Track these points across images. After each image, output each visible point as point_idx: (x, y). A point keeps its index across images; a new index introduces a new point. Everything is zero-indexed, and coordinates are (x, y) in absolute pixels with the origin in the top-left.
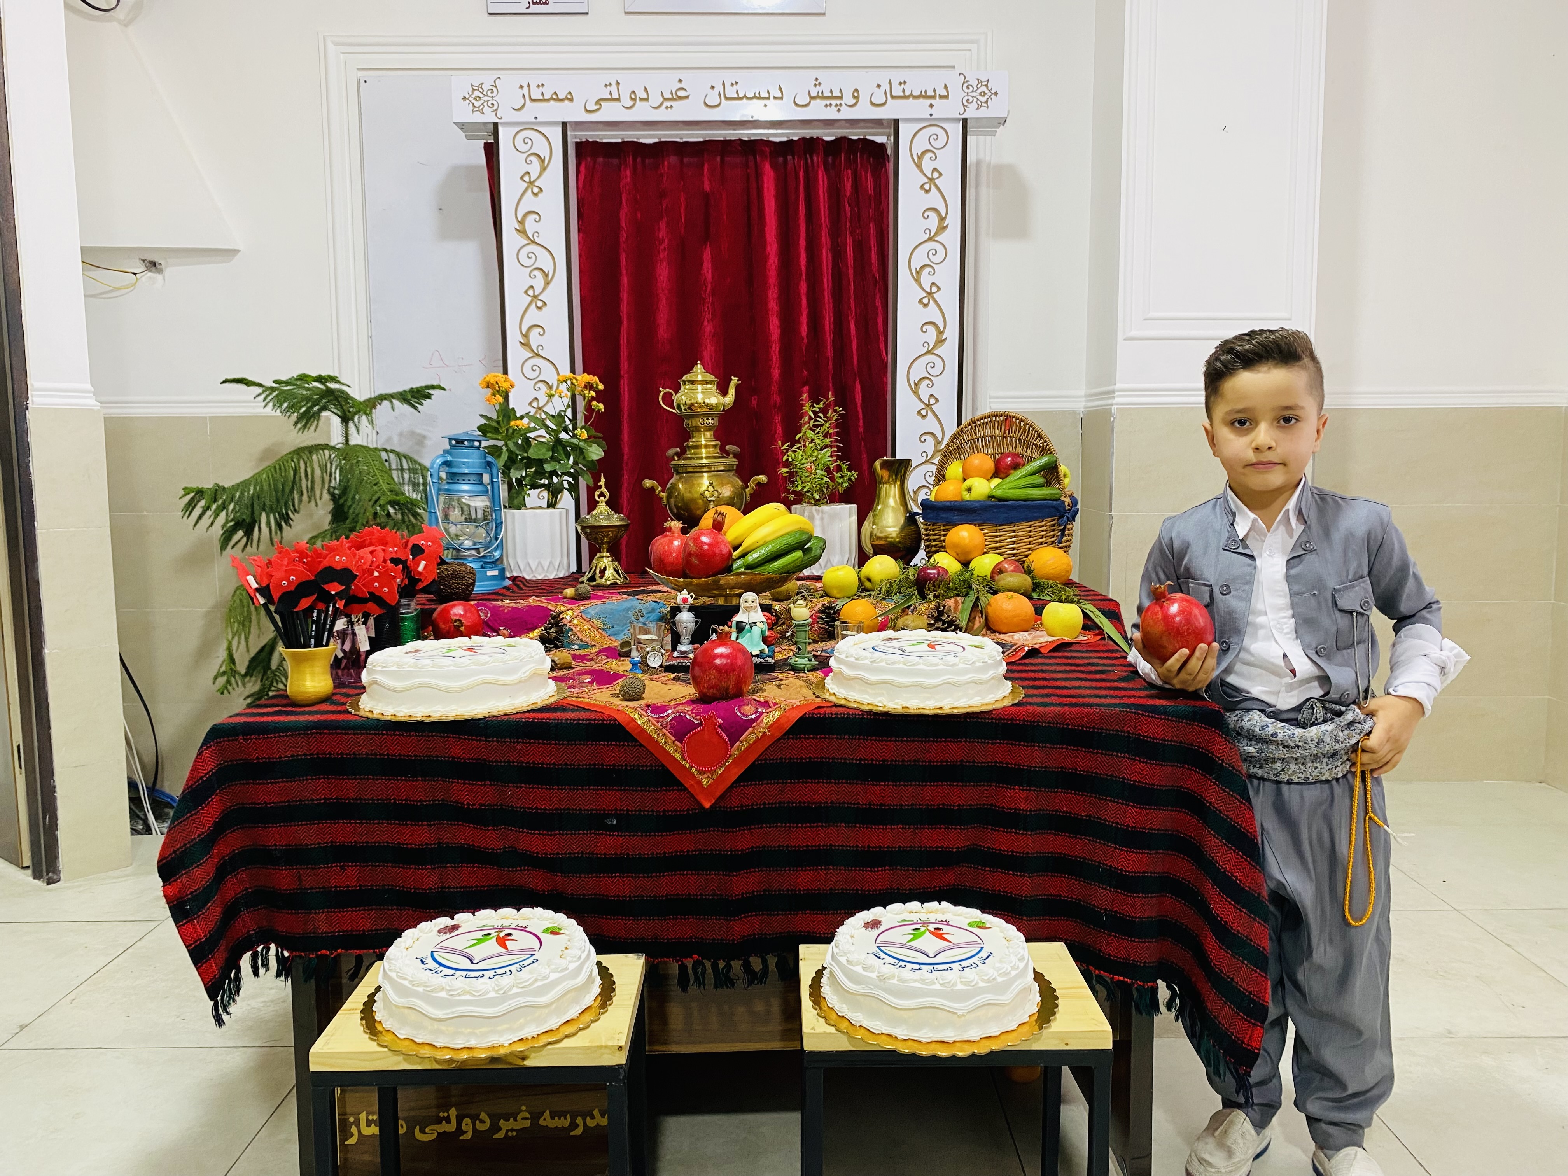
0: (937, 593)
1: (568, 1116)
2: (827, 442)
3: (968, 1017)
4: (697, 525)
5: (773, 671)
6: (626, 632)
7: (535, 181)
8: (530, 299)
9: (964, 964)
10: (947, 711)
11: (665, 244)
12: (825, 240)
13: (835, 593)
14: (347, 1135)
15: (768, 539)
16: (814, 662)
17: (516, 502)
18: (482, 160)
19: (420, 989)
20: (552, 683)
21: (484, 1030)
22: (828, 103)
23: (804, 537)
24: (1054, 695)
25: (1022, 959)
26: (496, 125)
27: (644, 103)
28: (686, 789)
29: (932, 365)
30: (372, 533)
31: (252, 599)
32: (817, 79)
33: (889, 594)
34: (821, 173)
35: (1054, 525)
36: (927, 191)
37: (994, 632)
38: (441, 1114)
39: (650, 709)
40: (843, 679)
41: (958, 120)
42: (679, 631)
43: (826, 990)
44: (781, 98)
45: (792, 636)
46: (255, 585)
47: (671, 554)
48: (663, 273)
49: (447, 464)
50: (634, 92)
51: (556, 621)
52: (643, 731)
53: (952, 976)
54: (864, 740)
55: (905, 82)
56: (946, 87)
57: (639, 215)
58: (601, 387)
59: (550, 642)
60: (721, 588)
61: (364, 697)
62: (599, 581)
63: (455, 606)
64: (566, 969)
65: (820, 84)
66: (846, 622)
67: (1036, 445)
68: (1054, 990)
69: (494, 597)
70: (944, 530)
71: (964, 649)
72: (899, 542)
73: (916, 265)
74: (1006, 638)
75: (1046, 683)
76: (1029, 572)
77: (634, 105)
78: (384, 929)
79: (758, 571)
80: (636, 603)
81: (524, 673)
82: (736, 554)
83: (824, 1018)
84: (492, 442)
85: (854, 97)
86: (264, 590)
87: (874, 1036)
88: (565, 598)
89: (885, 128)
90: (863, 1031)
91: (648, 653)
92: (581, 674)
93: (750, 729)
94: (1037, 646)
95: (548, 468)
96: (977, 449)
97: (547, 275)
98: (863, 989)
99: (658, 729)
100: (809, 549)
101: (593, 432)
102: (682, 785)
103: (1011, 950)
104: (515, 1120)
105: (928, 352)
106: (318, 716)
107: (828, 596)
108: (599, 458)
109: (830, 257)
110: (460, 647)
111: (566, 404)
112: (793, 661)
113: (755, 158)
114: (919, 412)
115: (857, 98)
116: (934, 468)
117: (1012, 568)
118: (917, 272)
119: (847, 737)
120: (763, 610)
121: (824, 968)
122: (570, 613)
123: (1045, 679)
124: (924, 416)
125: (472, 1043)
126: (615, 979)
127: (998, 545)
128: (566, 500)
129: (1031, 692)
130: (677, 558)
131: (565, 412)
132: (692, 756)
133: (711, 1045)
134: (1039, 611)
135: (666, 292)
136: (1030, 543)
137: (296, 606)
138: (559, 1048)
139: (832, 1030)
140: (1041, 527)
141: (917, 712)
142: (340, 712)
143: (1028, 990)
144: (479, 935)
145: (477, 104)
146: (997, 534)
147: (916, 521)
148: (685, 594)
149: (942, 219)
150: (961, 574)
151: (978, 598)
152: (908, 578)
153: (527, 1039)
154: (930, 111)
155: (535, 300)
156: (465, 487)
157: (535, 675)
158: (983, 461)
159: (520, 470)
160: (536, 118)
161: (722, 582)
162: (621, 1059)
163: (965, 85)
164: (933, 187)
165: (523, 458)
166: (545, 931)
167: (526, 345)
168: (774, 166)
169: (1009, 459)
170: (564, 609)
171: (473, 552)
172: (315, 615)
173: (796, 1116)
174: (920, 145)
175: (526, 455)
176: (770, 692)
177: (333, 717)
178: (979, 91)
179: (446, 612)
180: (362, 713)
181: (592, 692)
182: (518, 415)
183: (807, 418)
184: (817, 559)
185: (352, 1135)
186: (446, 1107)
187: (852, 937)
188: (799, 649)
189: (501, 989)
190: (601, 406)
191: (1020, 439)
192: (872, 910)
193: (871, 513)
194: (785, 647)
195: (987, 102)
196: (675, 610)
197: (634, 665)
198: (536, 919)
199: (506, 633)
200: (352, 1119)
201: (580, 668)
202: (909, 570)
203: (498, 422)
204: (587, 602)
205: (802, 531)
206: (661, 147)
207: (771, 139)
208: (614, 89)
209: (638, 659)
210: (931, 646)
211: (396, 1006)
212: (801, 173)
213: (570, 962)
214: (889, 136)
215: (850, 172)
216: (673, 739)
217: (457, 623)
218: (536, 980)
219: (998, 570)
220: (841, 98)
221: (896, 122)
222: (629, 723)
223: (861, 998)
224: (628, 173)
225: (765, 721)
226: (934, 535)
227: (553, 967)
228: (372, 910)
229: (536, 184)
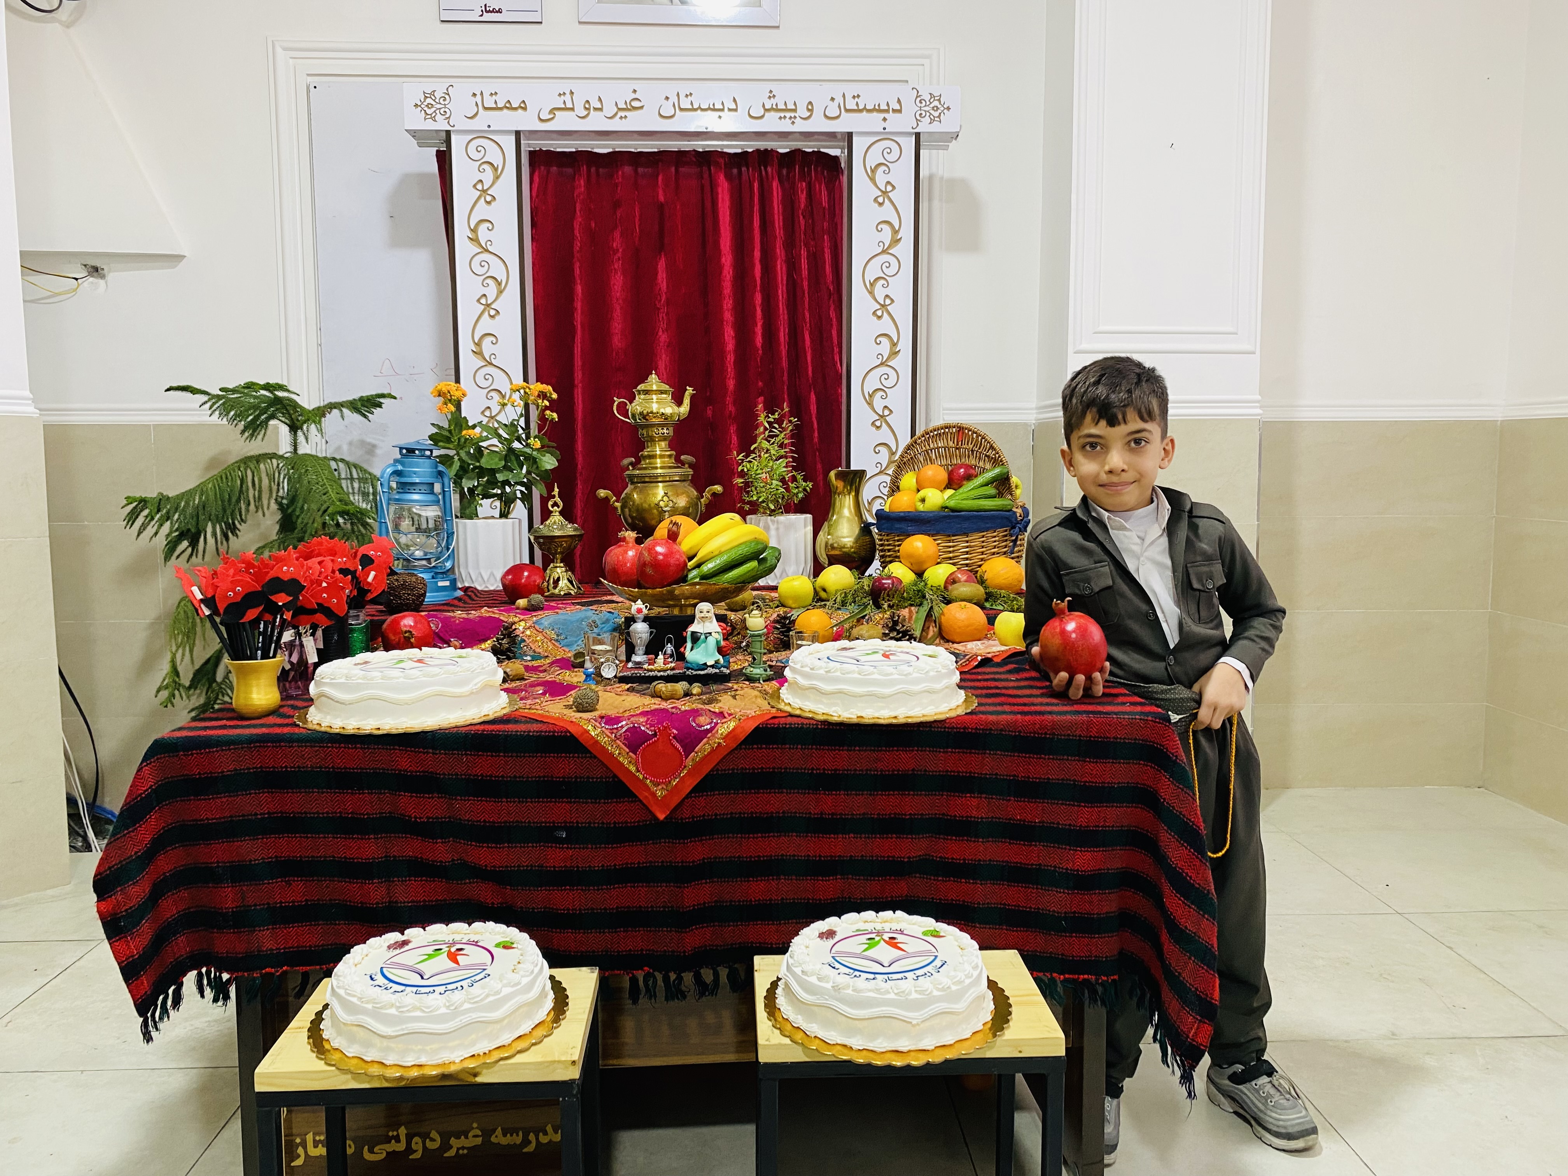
0: (891, 603)
1: (521, 1133)
2: (782, 452)
3: (922, 1025)
4: (651, 534)
5: (728, 681)
6: (580, 642)
7: (488, 189)
8: (483, 307)
9: (919, 972)
10: (901, 720)
11: (619, 255)
12: (780, 251)
13: (790, 603)
14: (293, 1156)
15: (723, 549)
16: (769, 672)
17: (467, 511)
18: (434, 168)
19: (369, 1006)
20: (504, 695)
21: (434, 1046)
22: (782, 115)
23: (760, 546)
24: (1006, 704)
25: (975, 967)
26: (448, 133)
27: (598, 113)
28: (640, 801)
29: (886, 376)
30: (321, 544)
31: (197, 610)
32: (771, 92)
33: (844, 604)
34: (775, 184)
35: (1006, 536)
36: (881, 204)
37: (948, 641)
38: (391, 1134)
39: (604, 720)
40: (798, 689)
41: (910, 134)
42: (634, 642)
43: (781, 1000)
44: (736, 110)
45: (747, 646)
46: (199, 596)
47: (626, 564)
48: (618, 283)
49: (397, 473)
50: (588, 102)
51: (509, 632)
52: (597, 742)
53: (907, 985)
54: (817, 749)
55: (858, 96)
56: (899, 101)
57: (593, 225)
58: (555, 396)
59: (502, 654)
60: (677, 598)
61: (312, 709)
62: (552, 591)
63: (404, 617)
64: (519, 983)
65: (774, 96)
66: (801, 632)
67: (988, 457)
68: (1008, 998)
69: (446, 608)
70: (898, 541)
71: (918, 658)
72: (854, 553)
73: (870, 277)
74: (960, 647)
75: (998, 691)
76: (982, 582)
77: (588, 114)
78: (331, 945)
79: (713, 581)
80: (590, 613)
81: (476, 685)
82: (690, 564)
83: (779, 1029)
84: (443, 452)
85: (808, 110)
86: (209, 602)
87: (829, 1047)
88: (518, 608)
89: (839, 141)
90: (817, 1041)
91: (602, 663)
92: (533, 685)
93: (705, 740)
94: (989, 656)
95: (500, 477)
96: (930, 460)
97: (500, 284)
98: (818, 999)
99: (612, 741)
100: (765, 559)
101: (546, 441)
102: (636, 796)
103: (965, 958)
104: (466, 1137)
105: (882, 364)
106: (264, 729)
107: (783, 606)
108: (553, 467)
109: (784, 268)
110: (410, 659)
111: (519, 413)
112: (748, 671)
113: (710, 170)
114: (873, 424)
115: (811, 111)
116: (888, 479)
117: (965, 578)
118: (871, 285)
119: (799, 746)
120: (718, 621)
121: (779, 979)
122: (523, 624)
123: (997, 688)
124: (878, 428)
125: (423, 1060)
126: (568, 993)
127: (951, 555)
128: (519, 510)
129: (984, 700)
130: (631, 569)
131: (518, 421)
132: (647, 766)
133: (665, 1059)
134: (991, 620)
135: (621, 301)
136: (982, 553)
137: (242, 618)
138: (512, 1064)
139: (787, 1041)
140: (994, 537)
141: (872, 721)
142: (287, 725)
143: (982, 997)
144: (429, 950)
145: (429, 111)
146: (951, 544)
147: (870, 533)
148: (639, 604)
149: (895, 232)
150: (915, 585)
151: (932, 607)
152: (863, 588)
153: (479, 1055)
154: (884, 125)
155: (488, 308)
156: (416, 497)
157: (487, 686)
158: (936, 471)
159: (473, 479)
160: (489, 126)
161: (677, 592)
162: (574, 1073)
163: (919, 99)
164: (886, 200)
165: (475, 468)
166: (497, 945)
167: (479, 353)
168: (729, 177)
169: (962, 470)
170: (516, 619)
171: (424, 562)
172: (262, 626)
173: (751, 1128)
174: (874, 158)
175: (478, 464)
176: (725, 703)
177: (278, 731)
178: (932, 106)
179: (396, 623)
180: (310, 726)
181: (544, 704)
182: (470, 424)
183: (762, 429)
184: (771, 569)
185: (299, 1156)
186: (397, 1127)
187: (807, 947)
188: (754, 659)
189: (452, 1005)
190: (555, 415)
191: (972, 451)
192: (827, 920)
193: (826, 523)
194: (740, 657)
195: (939, 116)
196: (630, 620)
197: (588, 676)
198: (488, 934)
199: (456, 643)
200: (298, 1140)
201: (532, 679)
202: (864, 580)
203: (450, 431)
204: (540, 613)
205: (756, 541)
206: (615, 157)
207: (725, 150)
208: (567, 98)
209: (591, 670)
210: (886, 656)
211: (344, 1024)
212: (756, 185)
213: (522, 977)
214: (842, 148)
215: (804, 184)
216: (627, 750)
217: (407, 635)
218: (488, 996)
219: (951, 580)
220: (795, 110)
221: (850, 135)
222: (582, 734)
223: (815, 1008)
224: (582, 182)
225: (720, 732)
226: (889, 545)
227: (505, 982)
228: (319, 925)
229: (489, 192)
